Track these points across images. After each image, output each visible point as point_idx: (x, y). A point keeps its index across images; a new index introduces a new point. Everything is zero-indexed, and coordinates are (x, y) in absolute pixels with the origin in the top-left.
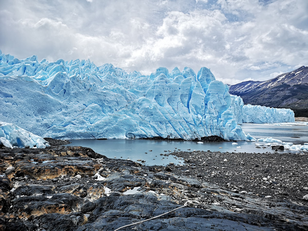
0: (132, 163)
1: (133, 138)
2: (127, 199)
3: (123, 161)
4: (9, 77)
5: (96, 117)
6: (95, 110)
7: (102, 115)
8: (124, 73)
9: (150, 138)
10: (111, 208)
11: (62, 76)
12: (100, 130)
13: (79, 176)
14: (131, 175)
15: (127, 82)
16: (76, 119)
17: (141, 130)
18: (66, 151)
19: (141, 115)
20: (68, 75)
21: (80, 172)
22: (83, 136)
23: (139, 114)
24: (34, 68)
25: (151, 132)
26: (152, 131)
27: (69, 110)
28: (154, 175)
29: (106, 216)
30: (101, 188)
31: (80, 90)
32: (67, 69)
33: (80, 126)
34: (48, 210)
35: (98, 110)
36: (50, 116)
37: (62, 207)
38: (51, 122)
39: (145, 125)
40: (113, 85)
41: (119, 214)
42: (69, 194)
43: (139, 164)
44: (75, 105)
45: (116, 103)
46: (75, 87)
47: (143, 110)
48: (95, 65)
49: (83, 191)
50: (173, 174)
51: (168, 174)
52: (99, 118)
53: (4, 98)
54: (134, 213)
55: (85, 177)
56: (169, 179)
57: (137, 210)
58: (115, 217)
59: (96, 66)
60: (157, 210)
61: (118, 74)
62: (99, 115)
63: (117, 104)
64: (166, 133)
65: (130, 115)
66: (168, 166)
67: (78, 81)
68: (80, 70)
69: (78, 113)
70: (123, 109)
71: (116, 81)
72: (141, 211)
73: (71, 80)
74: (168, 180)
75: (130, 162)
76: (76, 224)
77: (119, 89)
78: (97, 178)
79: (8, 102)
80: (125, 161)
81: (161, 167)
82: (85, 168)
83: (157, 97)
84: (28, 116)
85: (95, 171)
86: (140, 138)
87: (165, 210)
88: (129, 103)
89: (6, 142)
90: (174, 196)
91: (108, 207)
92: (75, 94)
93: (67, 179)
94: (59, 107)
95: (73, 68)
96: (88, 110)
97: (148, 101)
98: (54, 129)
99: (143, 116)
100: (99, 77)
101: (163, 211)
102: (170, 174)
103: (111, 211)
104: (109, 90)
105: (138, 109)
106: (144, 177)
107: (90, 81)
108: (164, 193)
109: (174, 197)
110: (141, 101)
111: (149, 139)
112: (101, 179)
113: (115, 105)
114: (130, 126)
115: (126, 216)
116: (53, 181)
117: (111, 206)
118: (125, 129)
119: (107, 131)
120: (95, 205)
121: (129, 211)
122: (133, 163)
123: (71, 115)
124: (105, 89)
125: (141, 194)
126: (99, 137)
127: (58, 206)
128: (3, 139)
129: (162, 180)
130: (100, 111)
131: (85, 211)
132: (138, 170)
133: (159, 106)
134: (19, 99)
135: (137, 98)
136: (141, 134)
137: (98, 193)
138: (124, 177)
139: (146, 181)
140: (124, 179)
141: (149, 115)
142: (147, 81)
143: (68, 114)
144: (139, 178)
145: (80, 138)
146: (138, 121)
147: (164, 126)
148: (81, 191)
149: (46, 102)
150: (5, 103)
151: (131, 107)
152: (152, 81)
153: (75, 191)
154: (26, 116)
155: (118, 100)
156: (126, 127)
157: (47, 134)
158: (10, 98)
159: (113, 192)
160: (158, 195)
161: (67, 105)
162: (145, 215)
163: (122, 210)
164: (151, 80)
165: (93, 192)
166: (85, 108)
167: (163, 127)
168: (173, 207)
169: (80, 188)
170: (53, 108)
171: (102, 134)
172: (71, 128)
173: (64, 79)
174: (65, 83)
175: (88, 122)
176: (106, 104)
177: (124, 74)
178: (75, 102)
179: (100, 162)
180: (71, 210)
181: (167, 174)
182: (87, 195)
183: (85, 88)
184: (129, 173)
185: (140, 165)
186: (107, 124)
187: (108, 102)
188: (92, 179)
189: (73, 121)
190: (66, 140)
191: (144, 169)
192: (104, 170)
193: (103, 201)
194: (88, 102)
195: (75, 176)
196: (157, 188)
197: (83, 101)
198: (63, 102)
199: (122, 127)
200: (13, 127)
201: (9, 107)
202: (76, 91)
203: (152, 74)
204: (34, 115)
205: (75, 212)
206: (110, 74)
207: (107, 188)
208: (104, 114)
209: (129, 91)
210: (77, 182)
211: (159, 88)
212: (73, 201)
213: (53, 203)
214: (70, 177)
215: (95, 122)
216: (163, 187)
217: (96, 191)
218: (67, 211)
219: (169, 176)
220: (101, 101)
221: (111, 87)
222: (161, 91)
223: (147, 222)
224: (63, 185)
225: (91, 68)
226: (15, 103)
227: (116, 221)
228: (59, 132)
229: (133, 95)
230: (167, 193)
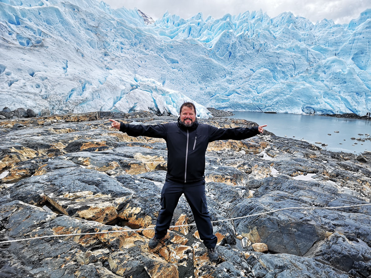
0: (307, 145)
1: (313, 113)
2: (298, 184)
3: (295, 142)
4: (176, 41)
5: (265, 85)
6: (264, 77)
7: (272, 82)
8: (308, 24)
9: (338, 115)
10: (278, 189)
11: (227, 36)
12: (269, 102)
13: (243, 152)
14: (305, 159)
15: (311, 37)
16: (241, 87)
17: (325, 104)
18: (229, 124)
19: (328, 83)
20: (235, 34)
21: (244, 147)
22: (248, 108)
23: (325, 82)
24: (199, 27)
25: (340, 107)
26: (342, 105)
27: (234, 76)
28: (338, 164)
29: (273, 196)
30: (267, 168)
31: (247, 51)
32: (234, 26)
33: (245, 96)
34: (215, 179)
35: (268, 76)
36: (214, 83)
37: (227, 179)
38: (214, 90)
39: (332, 97)
40: (290, 42)
41: (287, 196)
42: (234, 168)
43: (317, 147)
44: (241, 71)
45: (292, 66)
46: (242, 47)
47: (331, 76)
48: (268, 17)
49: (248, 168)
50: (367, 165)
51: (360, 165)
52: (268, 87)
53: (171, 64)
54: (304, 198)
55: (250, 154)
56: (360, 171)
57: (309, 196)
58: (282, 197)
59: (270, 18)
60: (335, 201)
61: (299, 25)
62: (269, 83)
63: (293, 68)
64: (364, 110)
65: (310, 83)
66: (362, 155)
67: (246, 40)
68: (249, 25)
69: (244, 80)
70: (301, 74)
71: (295, 36)
72: (314, 199)
73: (238, 39)
74: (358, 173)
75: (306, 144)
76: (242, 196)
77: (299, 47)
78: (262, 157)
79: (174, 68)
80: (299, 142)
81: (351, 155)
82: (250, 144)
83: (357, 56)
84: (192, 83)
85: (261, 148)
86: (322, 114)
87: (345, 203)
88: (311, 66)
89: (173, 111)
90: (363, 192)
91: (275, 187)
92: (242, 56)
93: (231, 153)
94: (223, 73)
95: (241, 23)
96: (256, 77)
97: (341, 63)
98: (217, 98)
99: (330, 84)
100: (272, 32)
101: (344, 204)
102: (364, 165)
103: (278, 192)
104: (284, 49)
105: (323, 74)
106: (323, 164)
107: (260, 39)
108: (349, 187)
109: (364, 194)
110: (329, 62)
111: (337, 117)
112: (267, 158)
113: (291, 70)
114: (310, 97)
115: (295, 199)
116: (217, 153)
117: (278, 187)
118: (302, 101)
119: (277, 102)
120: (261, 184)
121: (299, 196)
122: (309, 146)
123: (236, 82)
124: (279, 49)
125: (317, 182)
126: (267, 110)
127: (225, 177)
128: (170, 107)
129: (349, 171)
130: (270, 77)
131: (250, 187)
132: (314, 154)
133: (357, 70)
134: (184, 65)
135: (324, 59)
136: (324, 108)
137: (264, 172)
138: (295, 160)
139: (324, 168)
140: (295, 162)
141: (340, 82)
142: (342, 33)
143: (232, 81)
144: (316, 163)
145: (244, 110)
146: (322, 92)
147: (362, 100)
148: (246, 167)
149: (210, 67)
150: (171, 69)
151: (313, 72)
152: (351, 33)
153: (240, 166)
154: (191, 83)
155: (295, 63)
156: (303, 99)
157: (210, 103)
158: (176, 64)
159: (281, 174)
160: (340, 187)
161: (231, 70)
162: (319, 204)
163: (292, 193)
164: (350, 31)
165: (258, 170)
166: (252, 73)
167: (360, 100)
168: (357, 202)
169: (244, 164)
170: (217, 74)
171: (271, 106)
172: (235, 97)
173: (230, 39)
174: (231, 44)
175: (255, 92)
176: (279, 68)
177: (308, 26)
178: (241, 66)
179: (267, 139)
180: (236, 183)
181: (358, 165)
182: (251, 172)
183: (254, 48)
184: (303, 156)
185: (319, 149)
186: (278, 94)
187: (282, 66)
188: (257, 157)
189: (238, 90)
190: (229, 112)
191: (324, 154)
192: (272, 149)
193: (269, 181)
194: (256, 66)
195: (240, 152)
196: (339, 179)
197: (250, 65)
198: (228, 67)
199: (298, 98)
200: (179, 95)
201: (175, 74)
202: (243, 52)
203: (351, 21)
204: (197, 82)
205: (239, 185)
206: (287, 27)
207: (274, 169)
208: (275, 81)
209: (312, 49)
210: (241, 158)
211: (361, 42)
212: (238, 175)
213: (219, 174)
214: (234, 152)
215: (263, 91)
216: (349, 180)
217: (261, 170)
218: (232, 183)
219: (361, 167)
220: (273, 65)
221: (287, 45)
222: (365, 46)
223: (320, 210)
224: (227, 158)
225: (263, 21)
226: (180, 70)
227: (284, 202)
228: (222, 102)
229: (319, 54)
230: (354, 187)
